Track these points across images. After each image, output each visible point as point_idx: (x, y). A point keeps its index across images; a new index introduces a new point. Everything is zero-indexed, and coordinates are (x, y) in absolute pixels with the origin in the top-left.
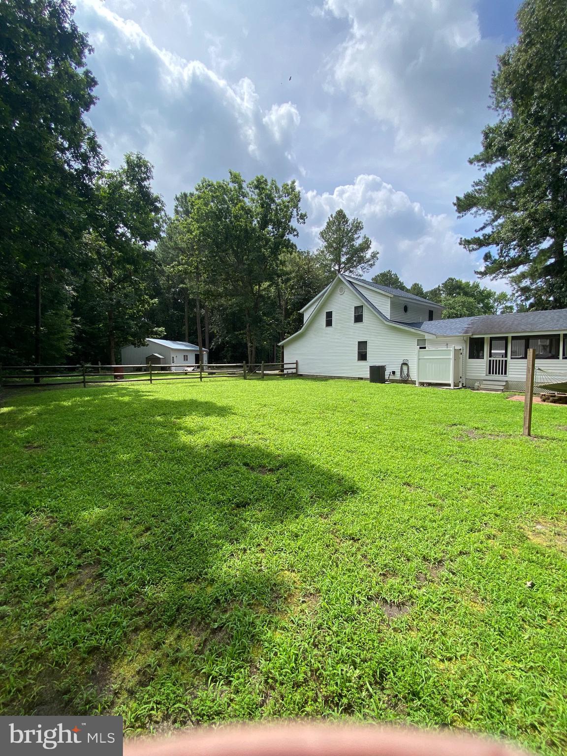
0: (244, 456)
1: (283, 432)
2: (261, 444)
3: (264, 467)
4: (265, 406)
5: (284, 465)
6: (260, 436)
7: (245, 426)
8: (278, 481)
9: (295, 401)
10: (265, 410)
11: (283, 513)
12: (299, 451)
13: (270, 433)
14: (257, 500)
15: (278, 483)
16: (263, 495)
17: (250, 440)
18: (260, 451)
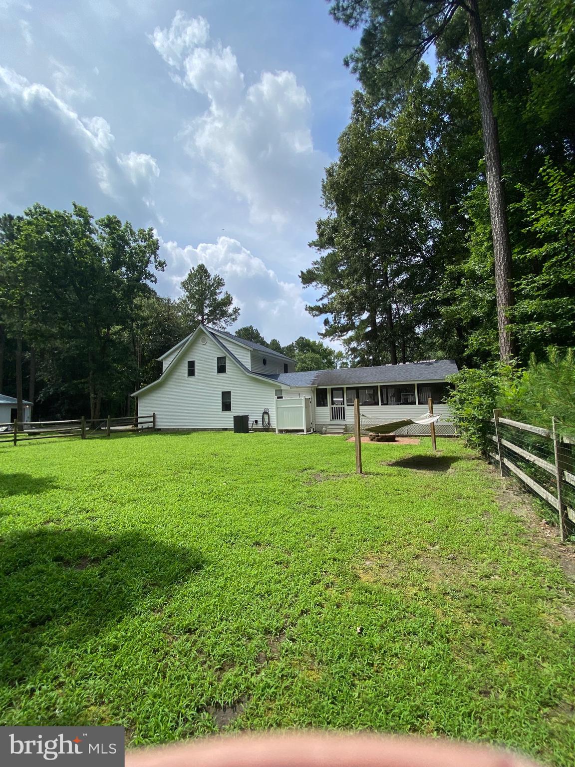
0: (57, 548)
1: (123, 504)
2: (87, 525)
3: (85, 557)
4: (104, 472)
5: (115, 549)
6: (88, 514)
7: (66, 505)
8: (102, 575)
9: (145, 462)
10: (104, 478)
11: (101, 620)
12: (139, 527)
13: (103, 509)
14: (67, 609)
15: (102, 577)
16: (75, 600)
17: (74, 522)
18: (84, 536)
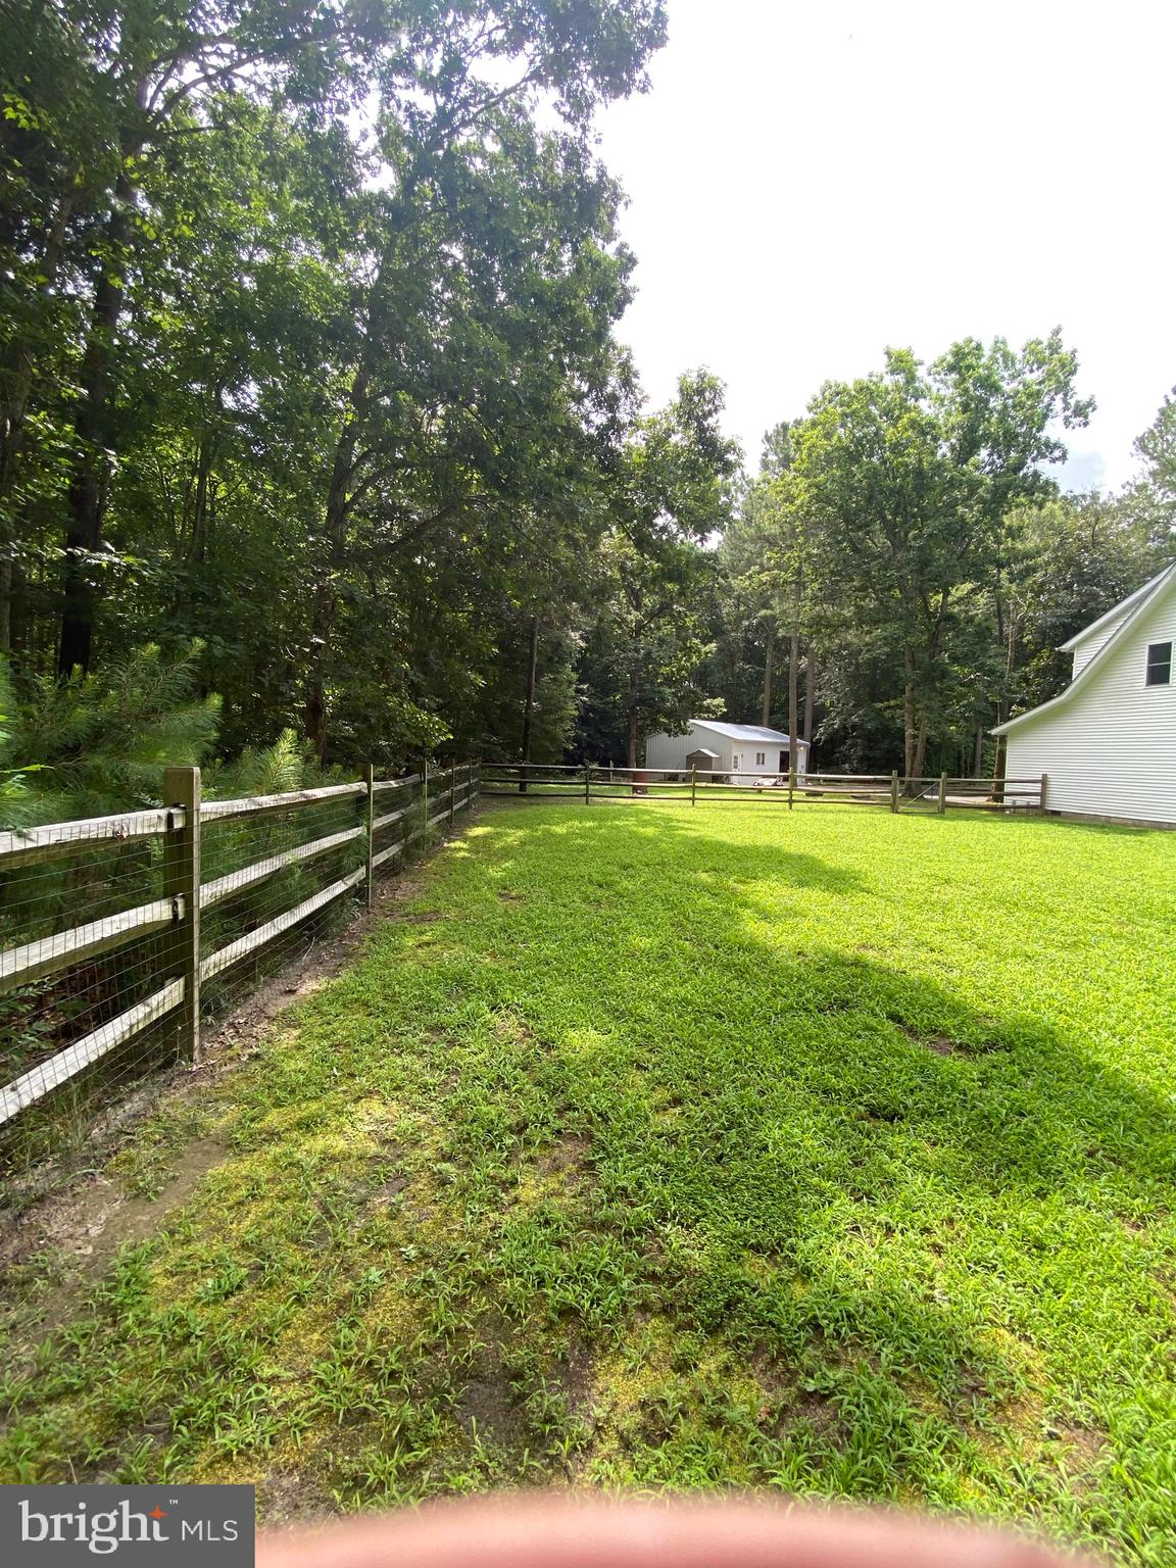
0: (890, 997)
1: (1002, 957)
2: (938, 977)
3: (944, 1035)
4: (947, 882)
5: (1001, 1042)
6: (935, 956)
7: (892, 924)
8: (985, 1081)
9: (1037, 879)
10: (949, 893)
11: (999, 1171)
12: (1049, 1017)
13: (960, 953)
14: (924, 1113)
15: (984, 1087)
16: (939, 1107)
17: (905, 960)
18: (936, 995)
